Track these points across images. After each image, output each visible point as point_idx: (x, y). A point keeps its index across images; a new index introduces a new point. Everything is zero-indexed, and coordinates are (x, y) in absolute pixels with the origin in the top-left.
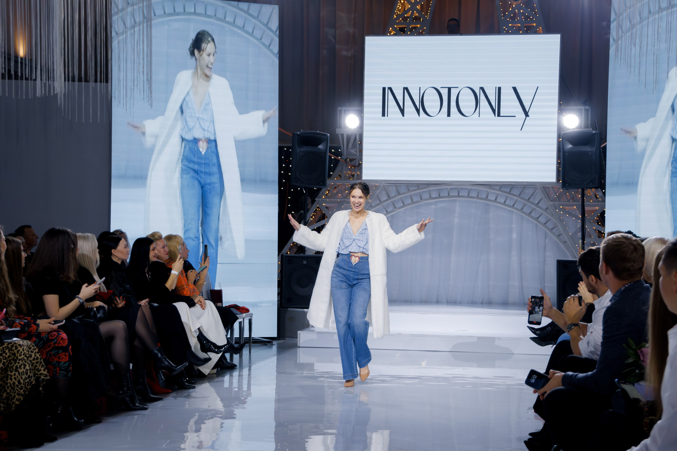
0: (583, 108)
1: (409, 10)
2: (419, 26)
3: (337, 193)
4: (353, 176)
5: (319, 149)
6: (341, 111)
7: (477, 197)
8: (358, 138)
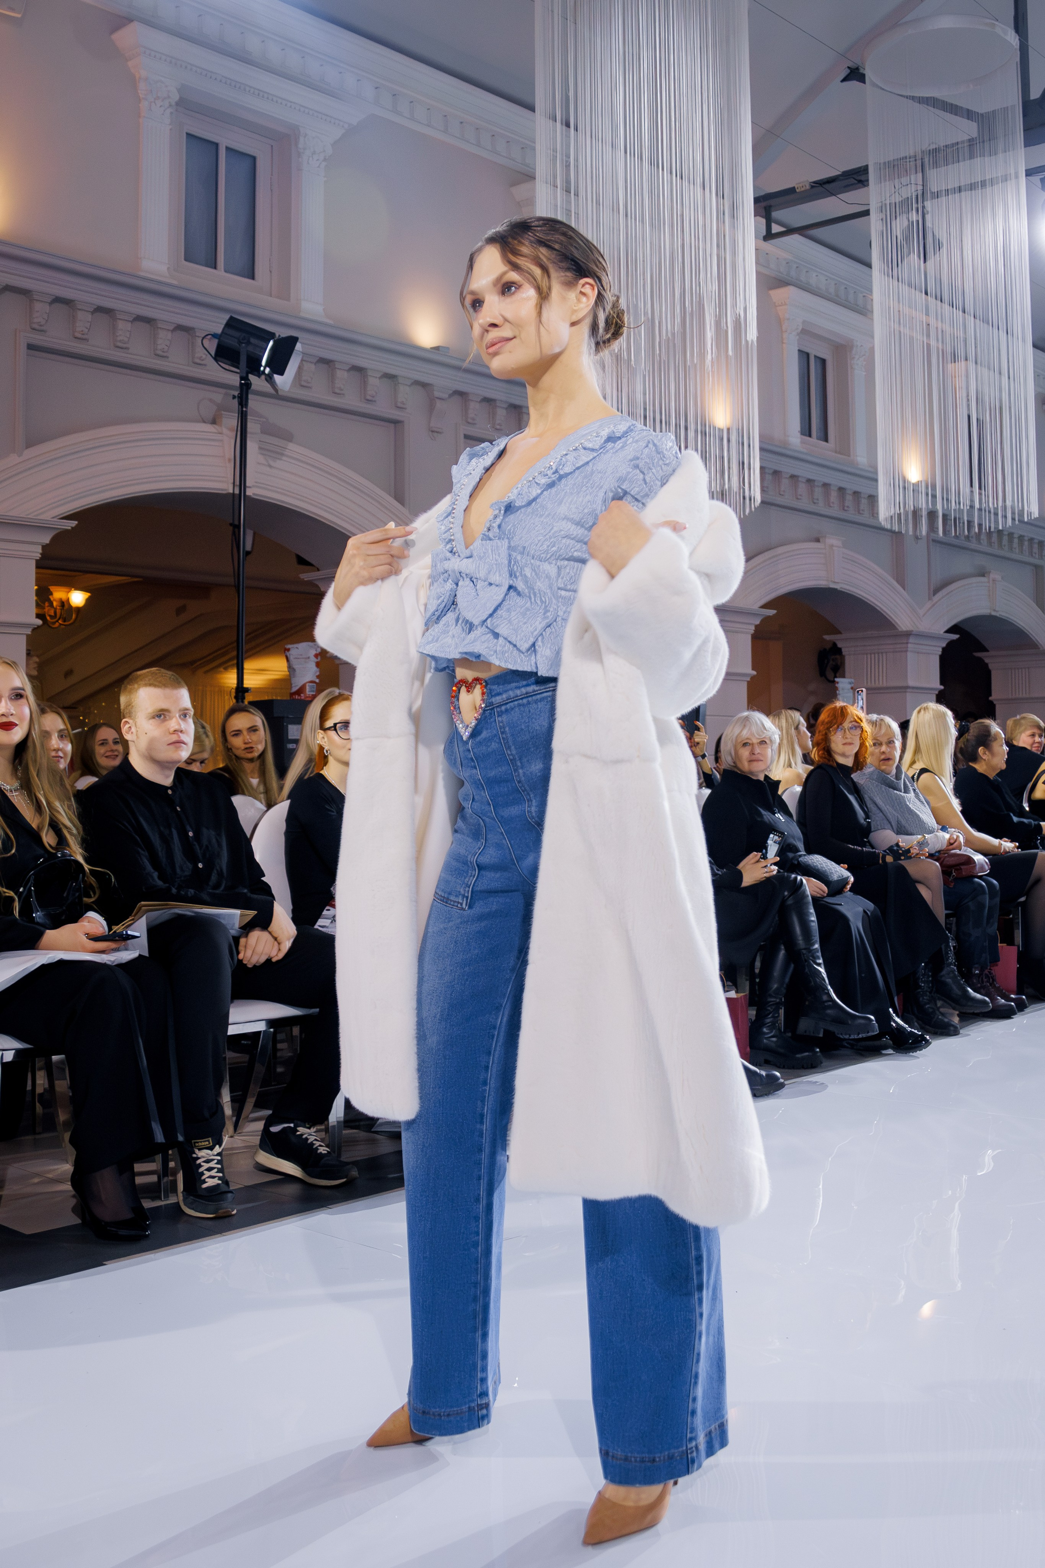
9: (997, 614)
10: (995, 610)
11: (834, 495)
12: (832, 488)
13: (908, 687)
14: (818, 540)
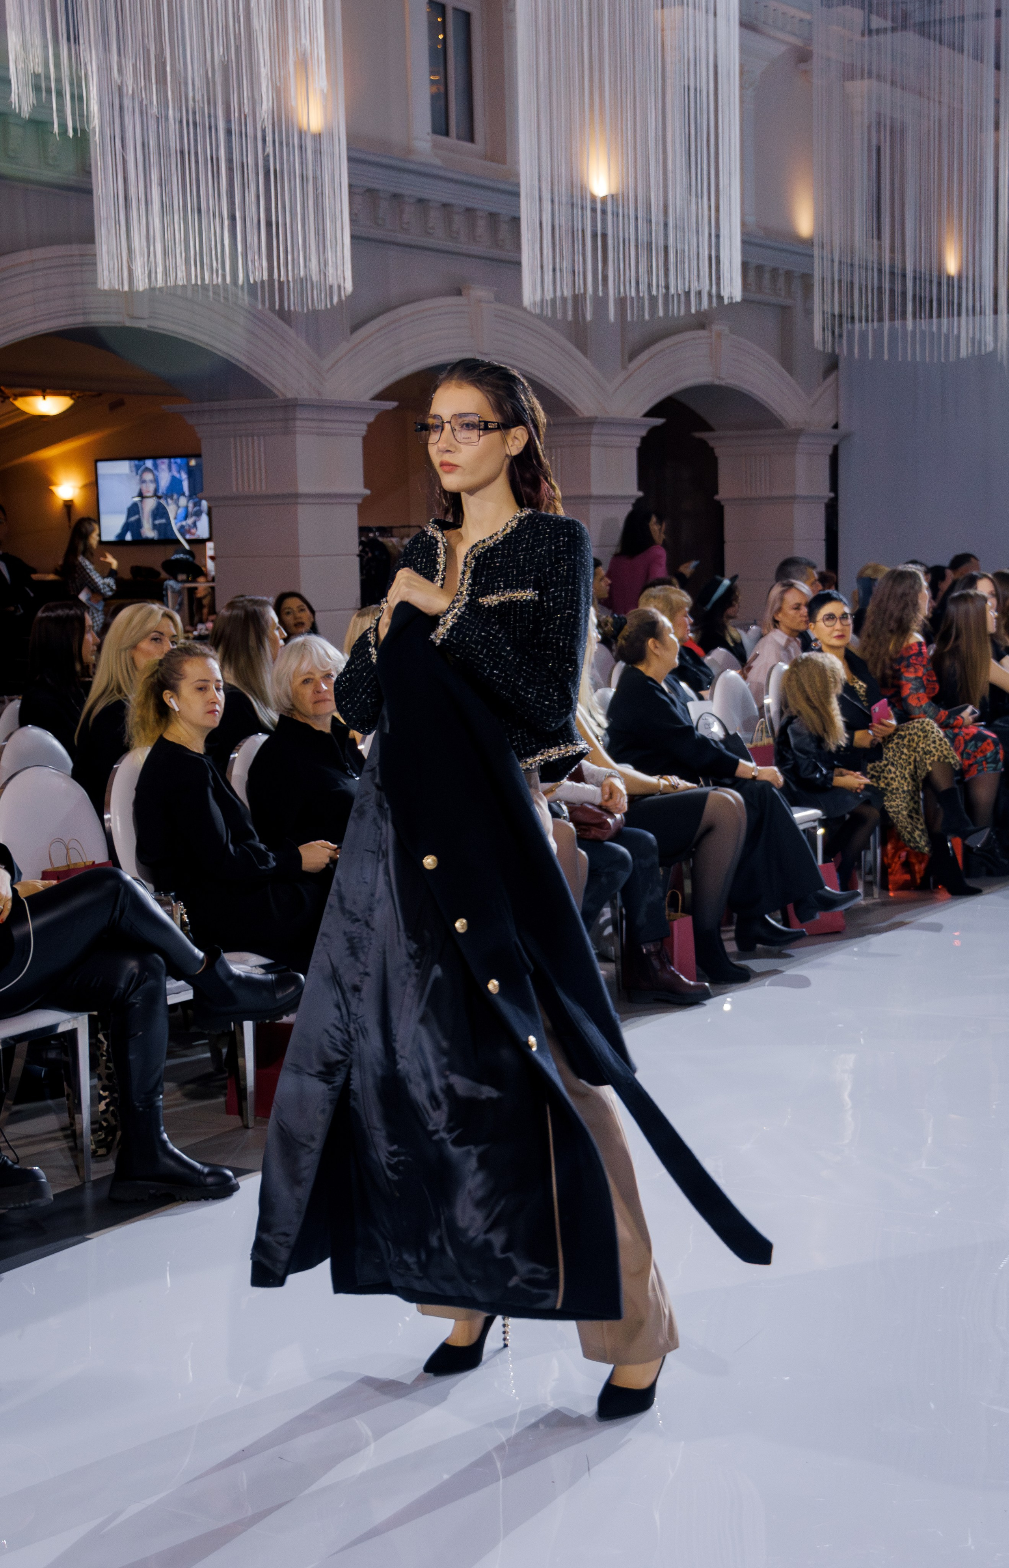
9: (722, 383)
10: (719, 378)
11: (482, 224)
12: (479, 213)
13: (590, 497)
14: (459, 292)
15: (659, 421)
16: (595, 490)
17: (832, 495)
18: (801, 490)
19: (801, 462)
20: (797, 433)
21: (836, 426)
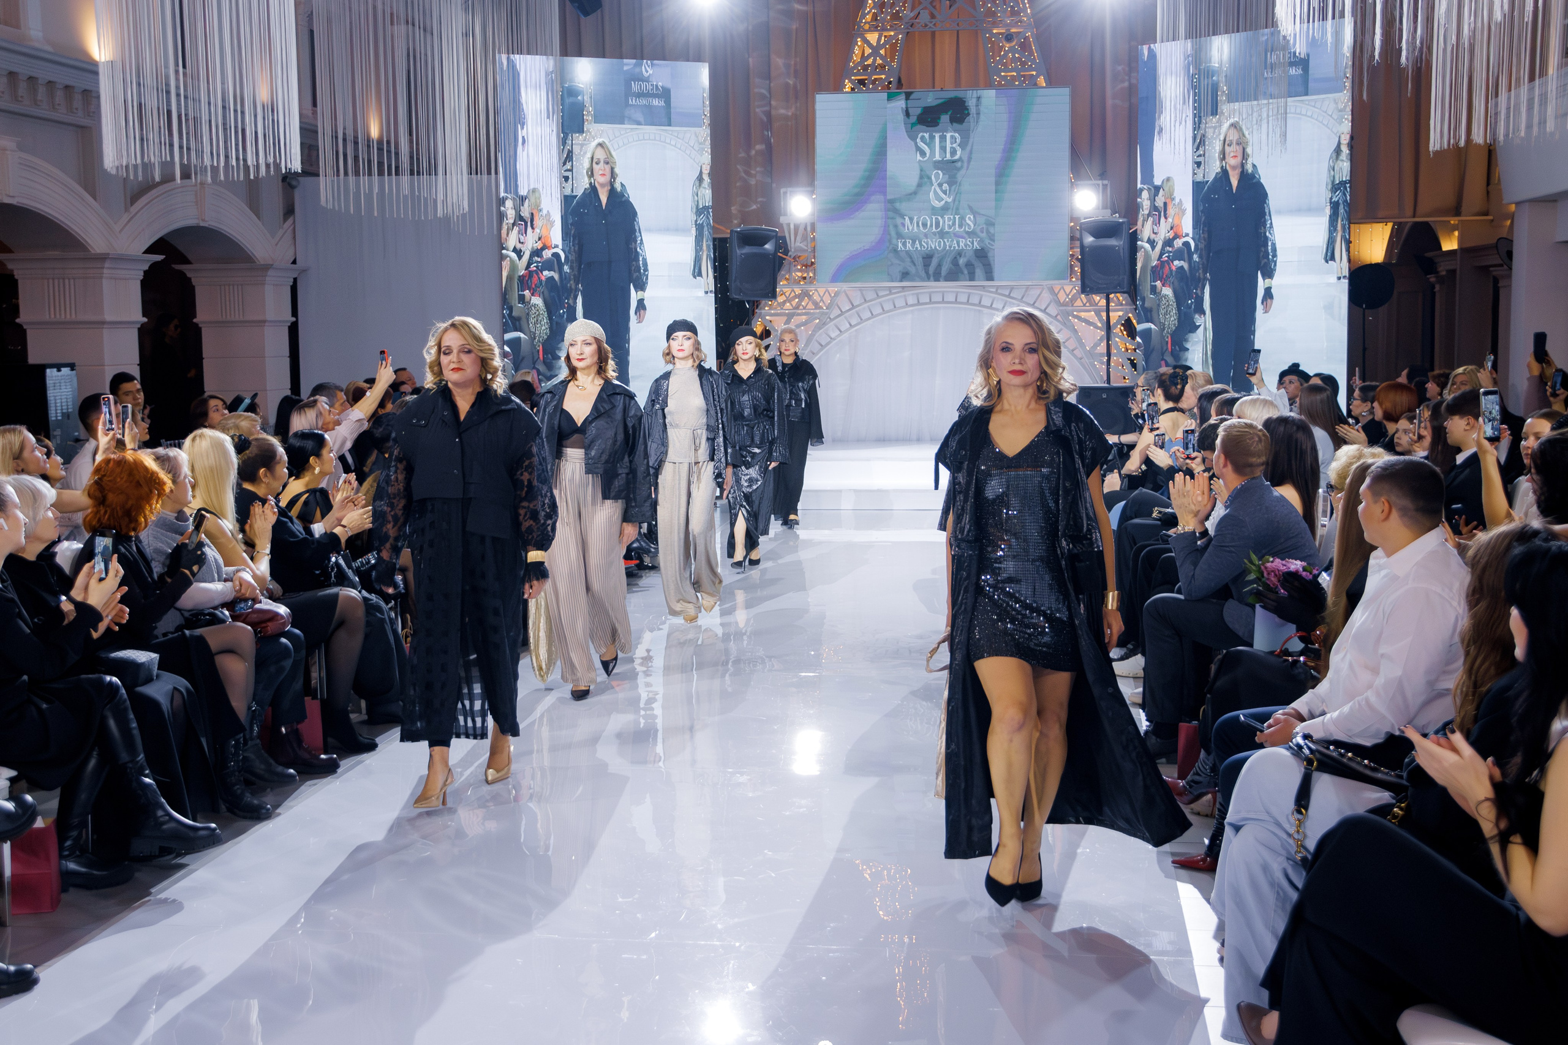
0: (1100, 182)
1: (869, 56)
2: (883, 77)
3: (784, 302)
4: (805, 278)
5: (765, 249)
6: (785, 193)
7: (968, 303)
8: (809, 229)
9: (205, 224)
10: (203, 220)
13: (104, 322)
15: (159, 258)
16: (108, 317)
17: (294, 319)
18: (270, 315)
19: (269, 290)
20: (267, 268)
21: (294, 262)
